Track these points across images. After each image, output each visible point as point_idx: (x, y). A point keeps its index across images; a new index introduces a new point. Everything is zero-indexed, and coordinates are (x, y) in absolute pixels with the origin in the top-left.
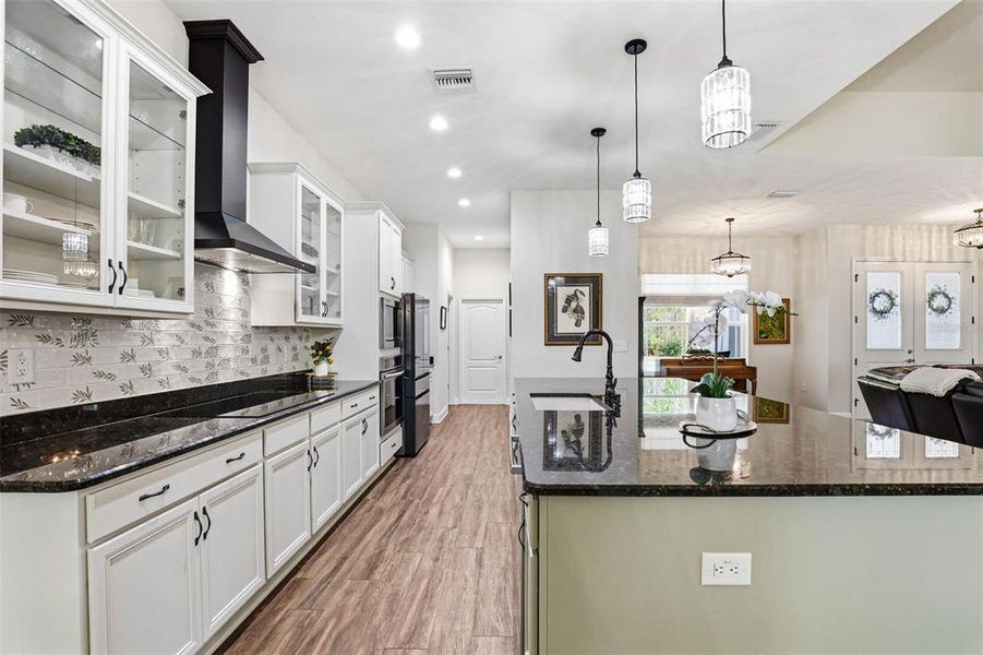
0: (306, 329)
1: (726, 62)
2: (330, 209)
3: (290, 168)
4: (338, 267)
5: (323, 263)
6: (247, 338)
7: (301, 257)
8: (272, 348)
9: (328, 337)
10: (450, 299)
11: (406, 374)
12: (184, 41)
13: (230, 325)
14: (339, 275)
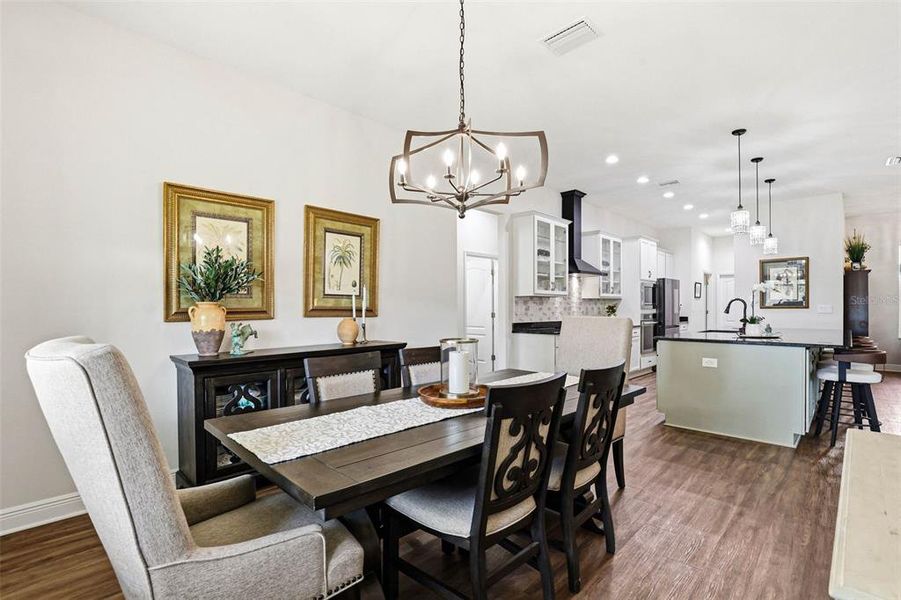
0: (604, 300)
1: (740, 207)
2: (614, 242)
3: (597, 232)
4: (619, 269)
5: (612, 269)
6: (581, 304)
7: (602, 269)
8: (589, 307)
9: (614, 303)
10: (707, 276)
11: (660, 323)
12: (561, 199)
13: (575, 299)
14: (619, 273)
